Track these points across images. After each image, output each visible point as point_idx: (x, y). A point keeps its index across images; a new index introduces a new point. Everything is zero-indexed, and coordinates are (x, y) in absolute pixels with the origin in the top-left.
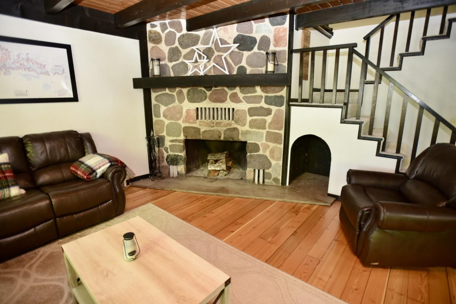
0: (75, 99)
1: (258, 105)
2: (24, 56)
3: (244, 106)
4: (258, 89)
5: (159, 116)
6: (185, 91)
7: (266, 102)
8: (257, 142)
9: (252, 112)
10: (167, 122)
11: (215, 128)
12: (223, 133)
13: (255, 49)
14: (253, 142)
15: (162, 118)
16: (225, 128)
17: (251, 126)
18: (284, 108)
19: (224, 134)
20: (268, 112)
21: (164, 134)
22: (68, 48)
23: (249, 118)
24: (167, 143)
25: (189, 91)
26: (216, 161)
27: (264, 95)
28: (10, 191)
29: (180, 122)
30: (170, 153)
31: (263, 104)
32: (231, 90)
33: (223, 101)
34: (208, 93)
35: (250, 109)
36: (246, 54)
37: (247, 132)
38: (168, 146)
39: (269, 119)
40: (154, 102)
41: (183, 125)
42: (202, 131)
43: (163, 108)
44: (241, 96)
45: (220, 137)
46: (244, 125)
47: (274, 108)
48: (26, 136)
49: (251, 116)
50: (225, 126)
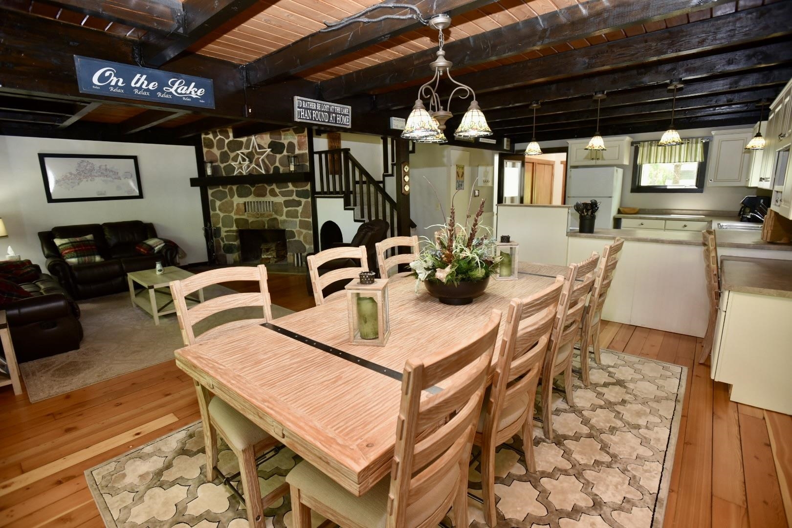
0: (141, 196)
1: (291, 198)
2: (104, 167)
3: (280, 199)
4: (290, 185)
5: (214, 210)
6: (235, 188)
7: (297, 196)
8: (293, 230)
9: (287, 204)
10: (222, 215)
11: (260, 219)
12: (266, 223)
13: (285, 153)
14: (290, 229)
15: (218, 211)
16: (268, 219)
17: (287, 216)
18: (310, 199)
19: (268, 224)
20: (299, 204)
21: (220, 225)
22: (135, 158)
23: (285, 210)
24: (223, 234)
25: (237, 188)
26: (267, 250)
27: (295, 189)
28: (95, 257)
29: (232, 214)
30: (226, 242)
31: (294, 197)
32: (270, 186)
33: (264, 195)
34: (253, 189)
35: (285, 202)
36: (278, 156)
37: (284, 221)
38: (224, 236)
39: (300, 209)
40: (210, 198)
41: (235, 217)
42: (250, 221)
43: (218, 203)
44: (277, 191)
45: (265, 226)
46: (282, 215)
47: (303, 200)
48: (105, 224)
49: (286, 207)
50: (268, 217)
